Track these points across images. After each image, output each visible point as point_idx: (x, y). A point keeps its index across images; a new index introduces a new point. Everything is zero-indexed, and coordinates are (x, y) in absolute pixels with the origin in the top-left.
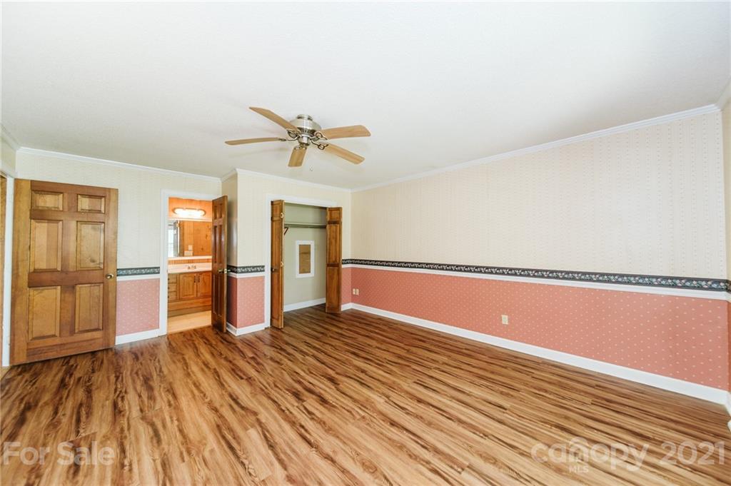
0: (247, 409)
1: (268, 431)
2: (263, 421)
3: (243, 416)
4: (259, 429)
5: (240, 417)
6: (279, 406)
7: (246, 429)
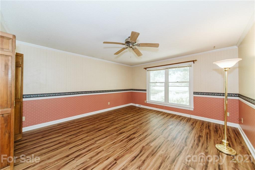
0: (141, 150)
1: (150, 141)
2: (146, 144)
3: (145, 150)
4: (150, 143)
5: (146, 150)
6: (138, 142)
7: (151, 147)
